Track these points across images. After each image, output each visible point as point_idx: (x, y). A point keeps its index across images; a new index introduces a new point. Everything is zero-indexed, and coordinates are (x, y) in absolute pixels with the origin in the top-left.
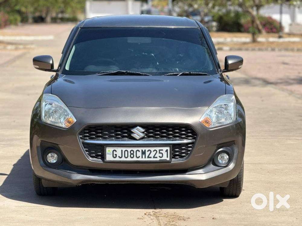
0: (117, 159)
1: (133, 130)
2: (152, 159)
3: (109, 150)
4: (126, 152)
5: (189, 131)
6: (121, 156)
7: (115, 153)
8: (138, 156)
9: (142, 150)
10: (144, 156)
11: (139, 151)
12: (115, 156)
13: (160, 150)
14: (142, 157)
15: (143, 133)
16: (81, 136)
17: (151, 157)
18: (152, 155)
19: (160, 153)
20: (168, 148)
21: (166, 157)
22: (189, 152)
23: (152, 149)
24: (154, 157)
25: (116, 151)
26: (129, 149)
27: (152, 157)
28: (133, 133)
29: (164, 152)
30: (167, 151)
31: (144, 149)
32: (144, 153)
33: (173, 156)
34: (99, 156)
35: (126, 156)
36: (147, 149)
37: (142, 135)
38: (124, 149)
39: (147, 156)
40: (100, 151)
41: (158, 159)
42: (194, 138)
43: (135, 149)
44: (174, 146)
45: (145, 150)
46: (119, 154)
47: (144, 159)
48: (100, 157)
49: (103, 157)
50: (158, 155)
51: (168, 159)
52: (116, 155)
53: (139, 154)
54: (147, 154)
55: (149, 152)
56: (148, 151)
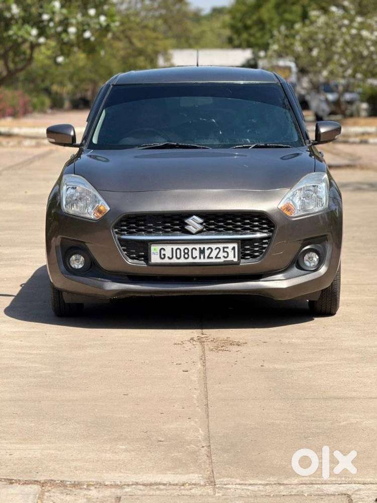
0: (166, 261)
1: (186, 221)
2: (214, 260)
3: (155, 249)
4: (178, 251)
5: (264, 221)
6: (171, 257)
7: (163, 252)
8: (194, 256)
9: (200, 248)
10: (202, 256)
11: (196, 249)
12: (162, 257)
13: (224, 248)
14: (200, 258)
15: (201, 224)
16: (117, 230)
17: (212, 258)
18: (213, 255)
19: (224, 251)
20: (236, 245)
21: (232, 257)
22: (264, 251)
23: (214, 246)
24: (216, 257)
25: (164, 250)
26: (182, 247)
27: (214, 258)
28: (187, 224)
29: (229, 250)
30: (234, 248)
31: (202, 246)
32: (202, 252)
33: (243, 256)
34: (142, 256)
35: (178, 256)
36: (206, 246)
37: (200, 227)
38: (175, 247)
39: (206, 256)
40: (142, 250)
41: (222, 260)
42: (271, 231)
43: (190, 247)
44: (243, 243)
45: (204, 248)
46: (169, 254)
47: (202, 261)
48: (143, 259)
49: (147, 258)
50: (221, 254)
51: (236, 260)
52: (164, 255)
53: (196, 253)
54: (207, 253)
55: (210, 250)
56: (208, 249)
